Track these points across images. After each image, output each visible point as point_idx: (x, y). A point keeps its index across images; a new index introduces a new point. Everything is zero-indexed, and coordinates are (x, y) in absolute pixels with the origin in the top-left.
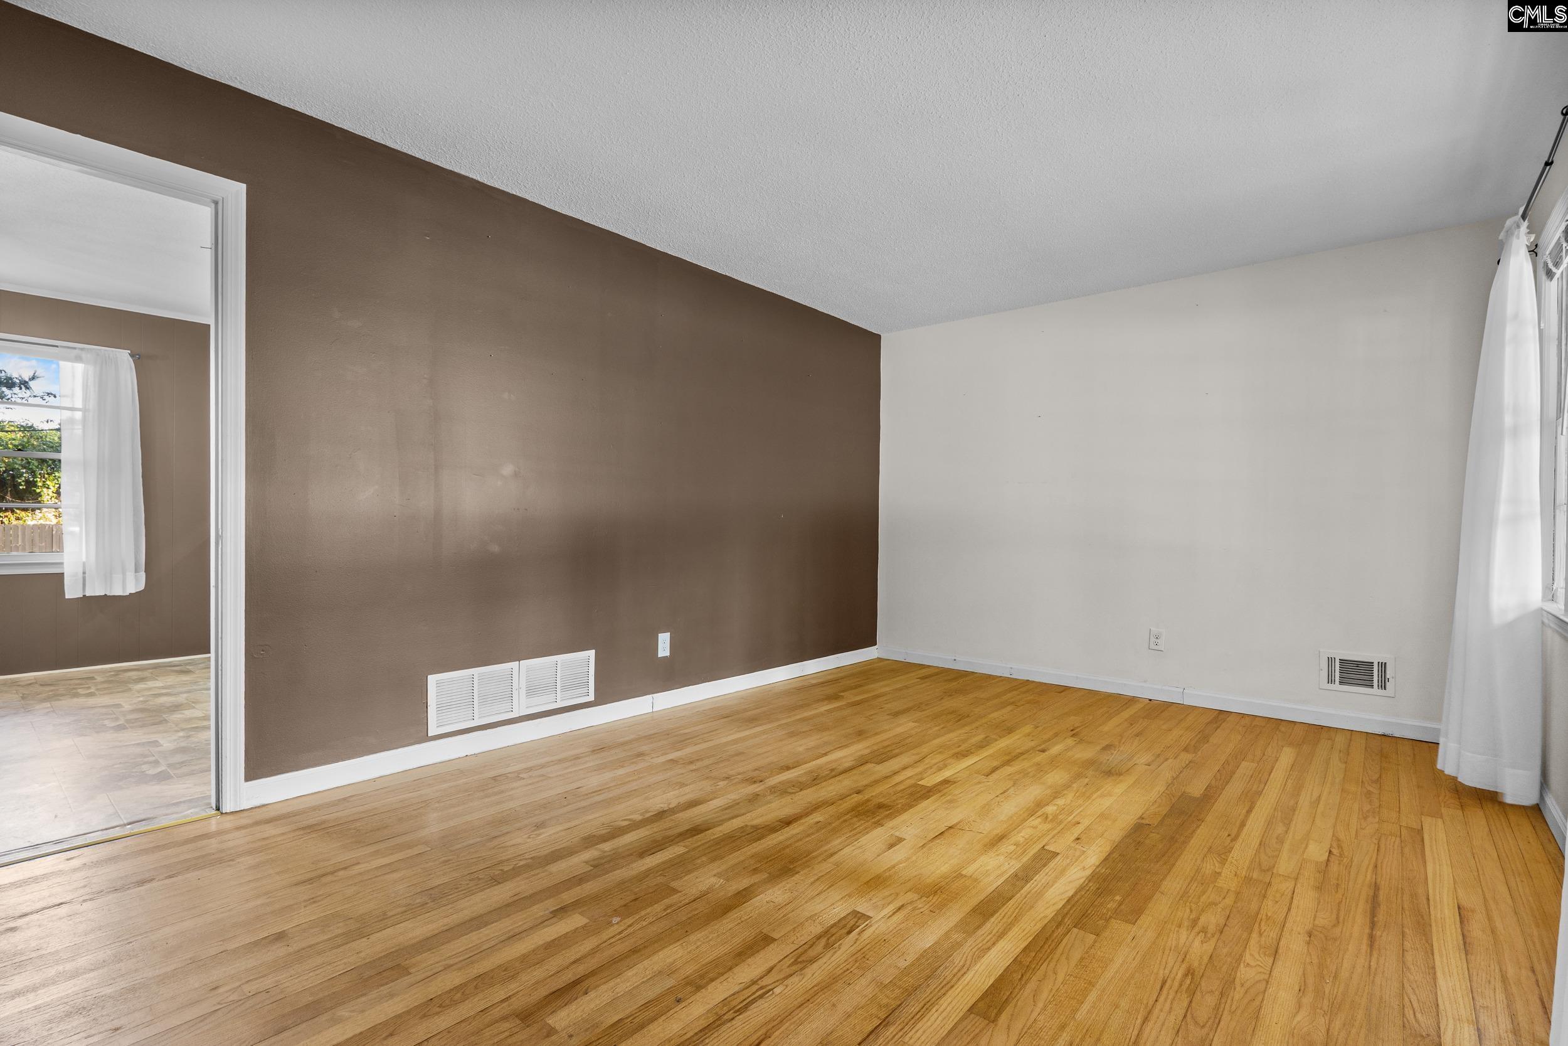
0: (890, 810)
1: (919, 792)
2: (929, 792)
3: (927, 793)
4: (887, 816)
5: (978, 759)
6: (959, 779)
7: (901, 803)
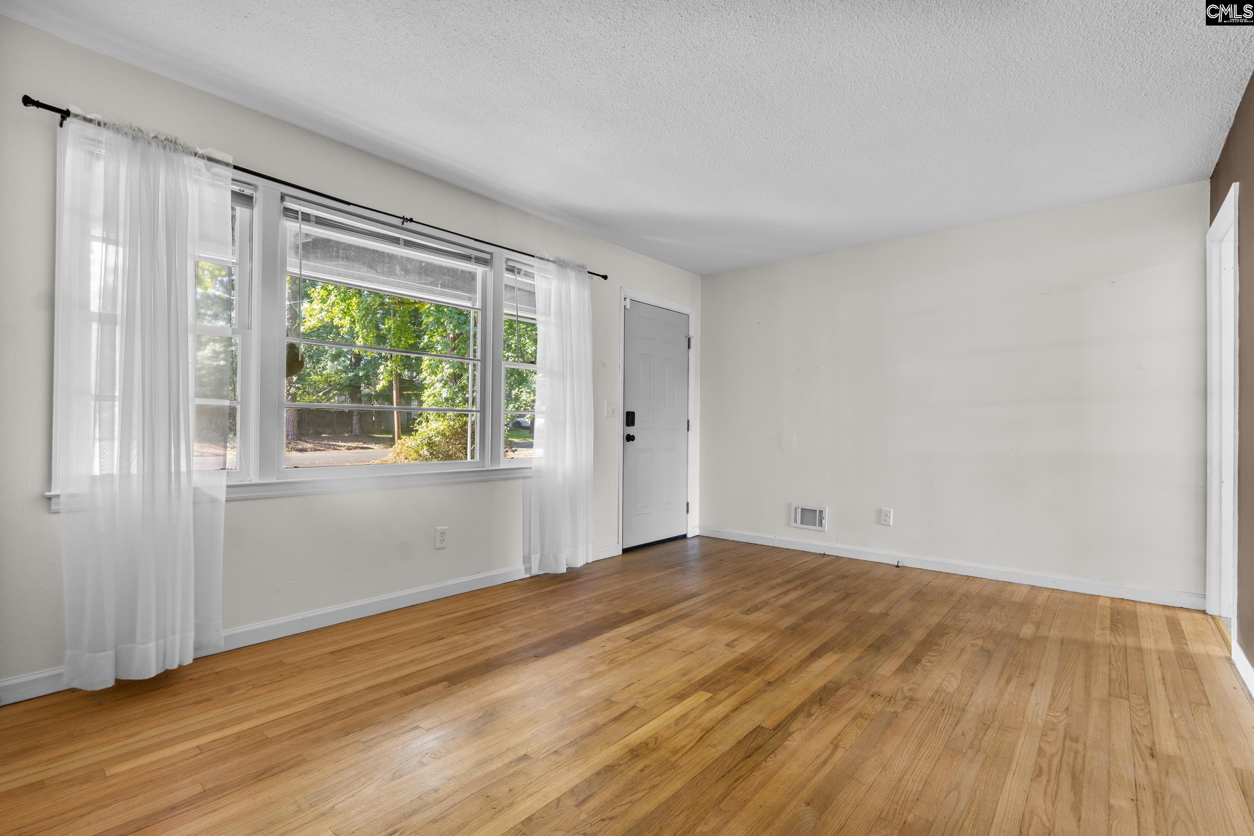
0: (737, 666)
1: (712, 684)
2: (703, 685)
3: (704, 684)
4: (740, 660)
5: (628, 738)
6: (668, 701)
7: (729, 672)
